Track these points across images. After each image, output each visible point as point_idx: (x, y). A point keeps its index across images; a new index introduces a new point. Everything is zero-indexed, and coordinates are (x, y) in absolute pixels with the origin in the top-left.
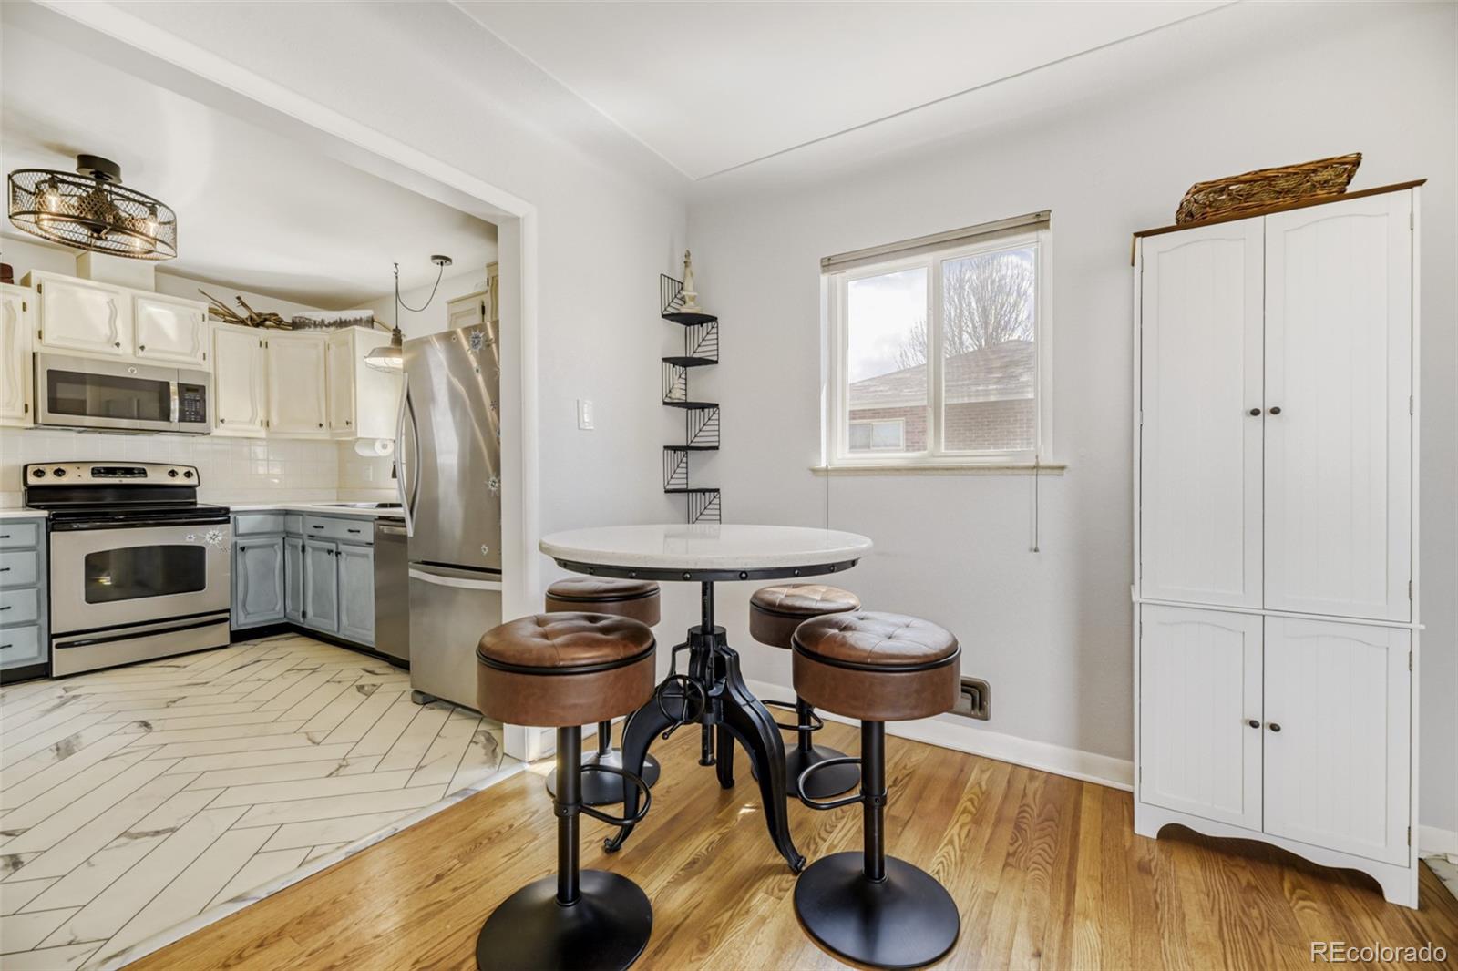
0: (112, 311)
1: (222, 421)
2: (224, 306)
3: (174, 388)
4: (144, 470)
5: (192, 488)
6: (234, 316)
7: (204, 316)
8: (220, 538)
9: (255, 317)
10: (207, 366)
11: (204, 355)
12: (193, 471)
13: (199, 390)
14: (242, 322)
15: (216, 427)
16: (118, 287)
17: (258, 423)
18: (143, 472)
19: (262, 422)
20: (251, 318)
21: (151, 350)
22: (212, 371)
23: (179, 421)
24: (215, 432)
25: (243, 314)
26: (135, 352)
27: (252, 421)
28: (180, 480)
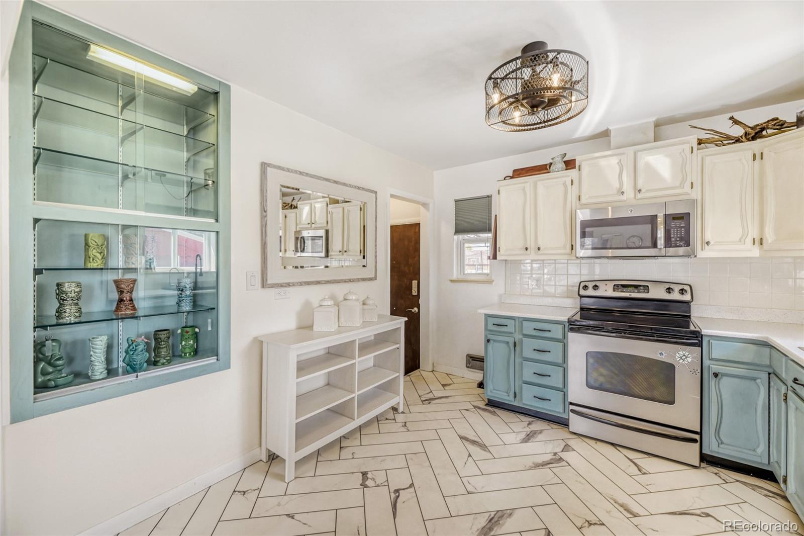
0: (620, 168)
1: (708, 243)
2: (716, 132)
3: (660, 220)
4: (648, 286)
5: (687, 303)
6: (728, 137)
7: (692, 148)
8: (689, 360)
9: (750, 130)
10: (695, 194)
11: (692, 183)
12: (687, 288)
13: (684, 218)
14: (738, 140)
15: (702, 250)
16: (624, 149)
17: (749, 240)
18: (646, 288)
19: (754, 240)
20: (746, 134)
21: (647, 191)
22: (699, 198)
23: (665, 247)
24: (701, 254)
25: (738, 131)
26: (635, 195)
27: (742, 240)
28: (676, 296)
